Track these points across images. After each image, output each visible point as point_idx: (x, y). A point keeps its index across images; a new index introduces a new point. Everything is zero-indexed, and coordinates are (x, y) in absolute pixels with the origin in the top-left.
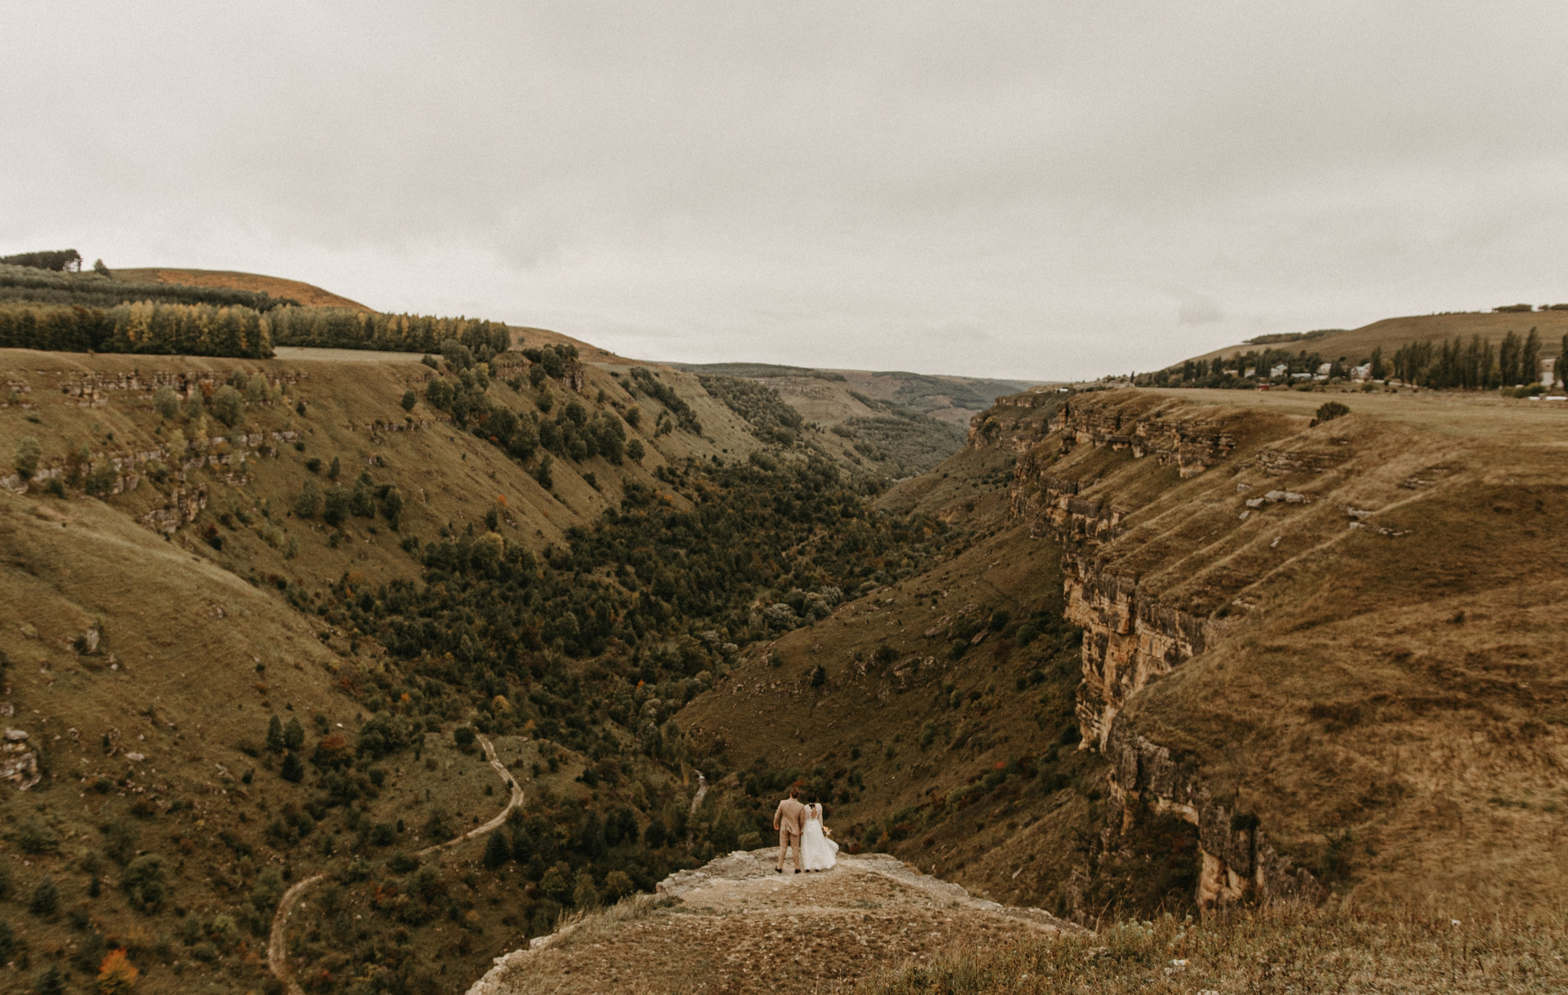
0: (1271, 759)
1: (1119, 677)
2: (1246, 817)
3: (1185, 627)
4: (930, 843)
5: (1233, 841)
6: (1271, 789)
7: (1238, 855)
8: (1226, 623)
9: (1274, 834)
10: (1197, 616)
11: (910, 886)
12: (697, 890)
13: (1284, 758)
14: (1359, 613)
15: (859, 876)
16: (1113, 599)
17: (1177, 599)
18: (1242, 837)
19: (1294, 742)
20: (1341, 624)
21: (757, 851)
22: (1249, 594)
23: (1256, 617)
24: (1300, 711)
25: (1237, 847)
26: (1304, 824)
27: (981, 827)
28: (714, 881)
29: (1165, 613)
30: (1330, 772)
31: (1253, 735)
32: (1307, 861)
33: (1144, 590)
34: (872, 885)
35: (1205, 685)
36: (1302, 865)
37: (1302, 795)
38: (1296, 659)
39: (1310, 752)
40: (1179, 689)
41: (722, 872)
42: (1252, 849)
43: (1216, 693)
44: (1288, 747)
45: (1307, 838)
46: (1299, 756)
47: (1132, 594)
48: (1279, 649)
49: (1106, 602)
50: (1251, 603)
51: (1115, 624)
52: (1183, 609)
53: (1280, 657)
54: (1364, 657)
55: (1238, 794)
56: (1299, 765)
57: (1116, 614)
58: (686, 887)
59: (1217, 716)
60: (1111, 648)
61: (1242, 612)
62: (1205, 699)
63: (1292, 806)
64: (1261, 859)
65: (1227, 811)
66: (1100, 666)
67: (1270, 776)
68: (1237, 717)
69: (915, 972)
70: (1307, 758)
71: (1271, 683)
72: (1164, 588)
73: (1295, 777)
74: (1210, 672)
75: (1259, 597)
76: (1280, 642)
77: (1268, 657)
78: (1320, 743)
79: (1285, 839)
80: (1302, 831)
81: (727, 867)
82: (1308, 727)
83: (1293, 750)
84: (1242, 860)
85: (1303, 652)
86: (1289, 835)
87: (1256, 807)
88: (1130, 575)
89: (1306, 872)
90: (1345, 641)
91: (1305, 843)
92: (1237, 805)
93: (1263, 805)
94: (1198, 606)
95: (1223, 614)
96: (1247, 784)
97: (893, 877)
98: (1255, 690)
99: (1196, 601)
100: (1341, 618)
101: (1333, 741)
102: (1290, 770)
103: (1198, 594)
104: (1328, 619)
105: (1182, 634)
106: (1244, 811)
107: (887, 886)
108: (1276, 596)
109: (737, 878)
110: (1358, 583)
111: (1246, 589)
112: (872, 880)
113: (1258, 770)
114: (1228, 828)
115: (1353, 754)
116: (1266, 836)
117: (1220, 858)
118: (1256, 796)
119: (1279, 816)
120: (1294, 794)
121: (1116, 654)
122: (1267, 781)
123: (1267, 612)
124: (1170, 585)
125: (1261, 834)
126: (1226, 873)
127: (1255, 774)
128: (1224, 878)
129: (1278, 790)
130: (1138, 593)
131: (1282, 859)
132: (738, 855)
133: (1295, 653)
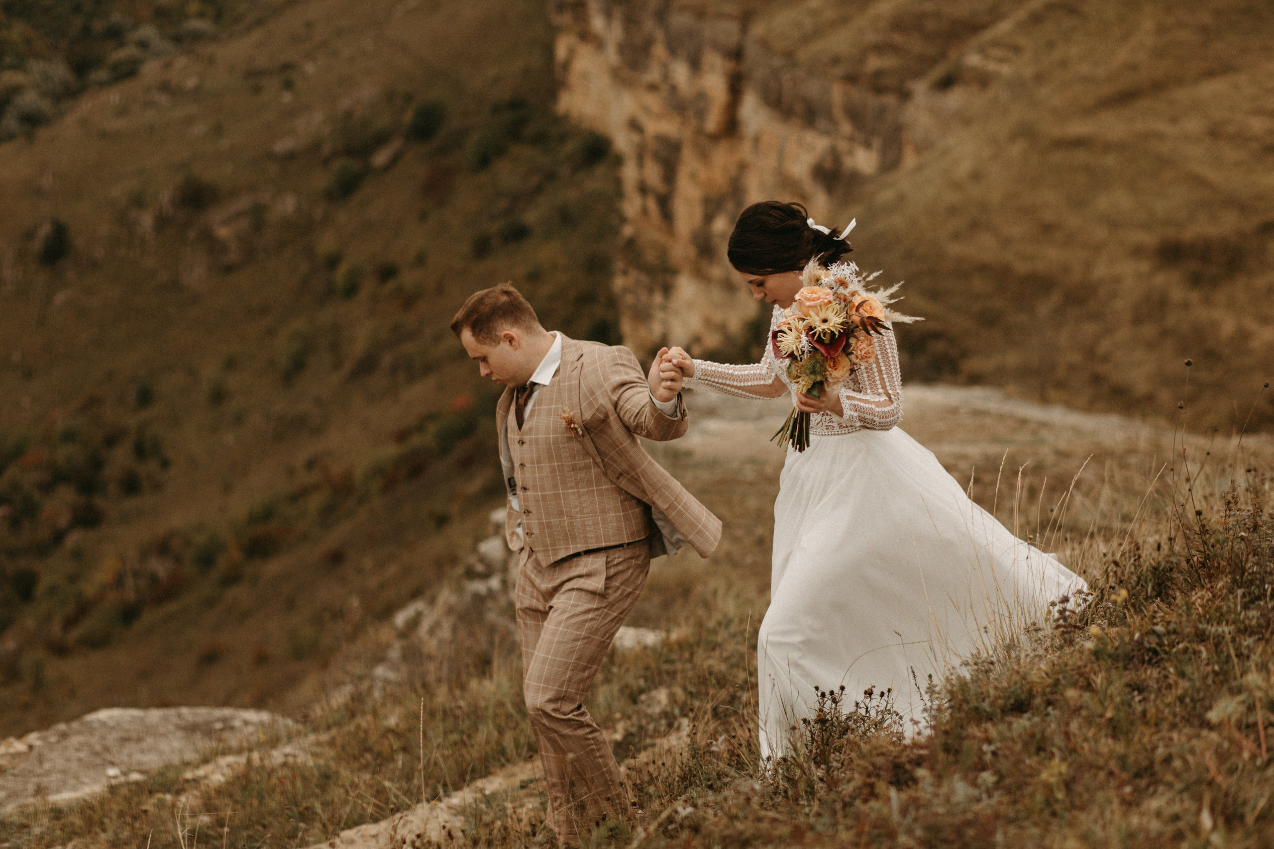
0: (1096, 339)
4: (336, 558)
8: (955, 99)
10: (879, 90)
13: (1123, 334)
14: (1210, 74)
16: (695, 65)
17: (836, 60)
19: (1136, 306)
20: (1181, 95)
22: (996, 43)
23: (1017, 86)
24: (1137, 252)
27: (442, 521)
29: (812, 88)
30: (1211, 356)
31: (1055, 299)
33: (764, 44)
38: (1110, 160)
39: (1169, 322)
43: (975, 226)
44: (1126, 315)
46: (1149, 330)
47: (736, 54)
48: (1078, 143)
49: (680, 72)
50: (1002, 60)
51: (701, 114)
52: (851, 79)
53: (1081, 157)
54: (1231, 154)
56: (1151, 347)
57: (702, 97)
59: (983, 268)
60: (689, 162)
61: (984, 80)
66: (665, 202)
68: (1021, 267)
70: (1165, 333)
71: (1078, 203)
72: (806, 39)
73: (1149, 367)
74: (956, 186)
75: (1017, 49)
76: (1077, 128)
77: (1057, 157)
78: (1186, 306)
82: (1158, 279)
83: (1136, 321)
85: (1120, 147)
88: (728, 17)
90: (1193, 125)
94: (879, 74)
95: (946, 83)
98: (1049, 216)
99: (874, 63)
100: (1180, 82)
101: (1207, 301)
102: (1137, 355)
103: (880, 49)
104: (1158, 87)
105: (846, 128)
108: (1050, 45)
110: (1206, 18)
111: (988, 35)
113: (1075, 358)
115: (1251, 324)
121: (703, 174)
123: (1040, 78)
124: (818, 32)
130: (752, 51)
133: (1108, 147)
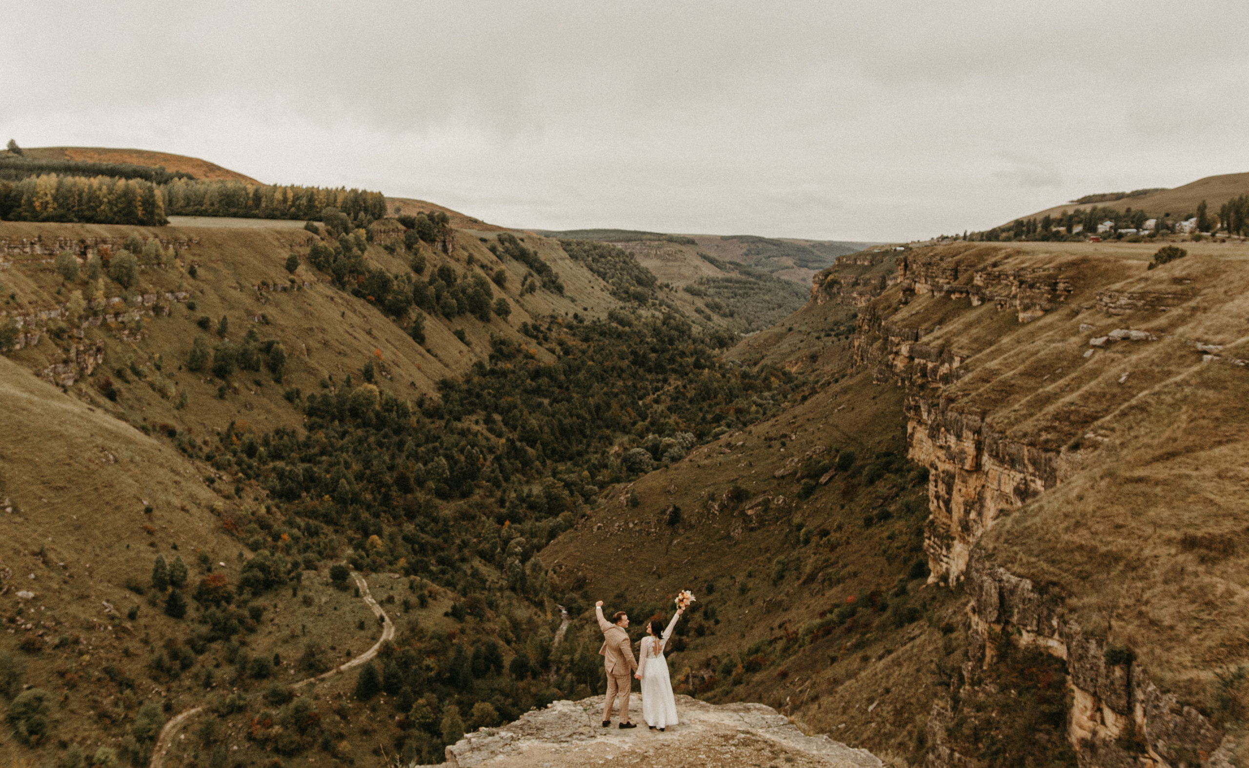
0: (1143, 590)
1: (967, 513)
2: (1121, 652)
3: (1034, 462)
4: (784, 675)
5: (1107, 677)
6: (1146, 621)
7: (1114, 692)
8: (1080, 455)
9: (1155, 670)
10: (1046, 451)
11: (799, 753)
12: (501, 757)
13: (1158, 589)
14: (1220, 443)
15: (726, 738)
16: (959, 437)
17: (1025, 435)
18: (1118, 672)
19: (1167, 573)
20: (1202, 454)
21: (587, 701)
22: (1102, 428)
23: (1111, 449)
24: (1169, 542)
25: (1112, 683)
26: (1187, 659)
27: (834, 660)
28: (524, 744)
29: (1013, 449)
30: (1210, 605)
31: (1121, 566)
32: (1194, 700)
33: (991, 426)
34: (746, 751)
35: (1066, 516)
36: (1189, 704)
37: (1181, 628)
38: (1158, 490)
39: (1185, 584)
40: (1037, 520)
41: (536, 732)
42: (1129, 686)
43: (1078, 524)
44: (1160, 579)
45: (1193, 674)
46: (1173, 588)
47: (978, 432)
48: (1140, 480)
49: (952, 440)
50: (1105, 436)
51: (962, 461)
52: (1032, 444)
53: (1142, 487)
54: (1230, 487)
55: (1110, 627)
56: (1174, 598)
57: (962, 452)
58: (485, 753)
59: (1081, 547)
60: (958, 484)
61: (1095, 446)
62: (1067, 530)
63: (1171, 639)
64: (1140, 695)
65: (1100, 644)
66: (947, 503)
67: (1144, 608)
68: (1102, 548)
70: (1182, 590)
71: (1136, 514)
72: (1012, 424)
73: (1172, 610)
74: (1069, 502)
75: (1113, 430)
76: (1139, 472)
77: (1128, 488)
78: (1196, 574)
79: (1168, 676)
80: (1185, 667)
81: (545, 723)
82: (1181, 558)
83: (1166, 582)
84: (1119, 697)
85: (1165, 483)
86: (1171, 670)
87: (1131, 640)
88: (976, 413)
89: (1194, 712)
90: (1209, 471)
91: (1191, 680)
92: (1111, 639)
93: (1139, 639)
94: (1047, 441)
95: (1075, 447)
96: (1119, 617)
97: (774, 738)
98: (1120, 521)
99: (1044, 436)
100: (1202, 448)
101: (1209, 573)
102: (1165, 603)
103: (1047, 429)
104: (1189, 450)
105: (1031, 469)
106: (1119, 645)
107: (767, 753)
108: (1131, 428)
109: (557, 740)
110: (1218, 414)
111: (1099, 423)
112: (745, 743)
113: (1131, 602)
114: (1102, 663)
115: (1234, 586)
116: (1145, 671)
117: (1094, 695)
118: (1131, 629)
119: (1158, 651)
120: (1172, 628)
121: (964, 490)
122: (1141, 614)
123: (1122, 444)
124: (1017, 421)
125: (1139, 669)
126: (1100, 710)
127: (1127, 606)
128: (1098, 715)
129: (1153, 623)
130: (985, 430)
131: (1166, 697)
132: (561, 706)
133: (1157, 483)
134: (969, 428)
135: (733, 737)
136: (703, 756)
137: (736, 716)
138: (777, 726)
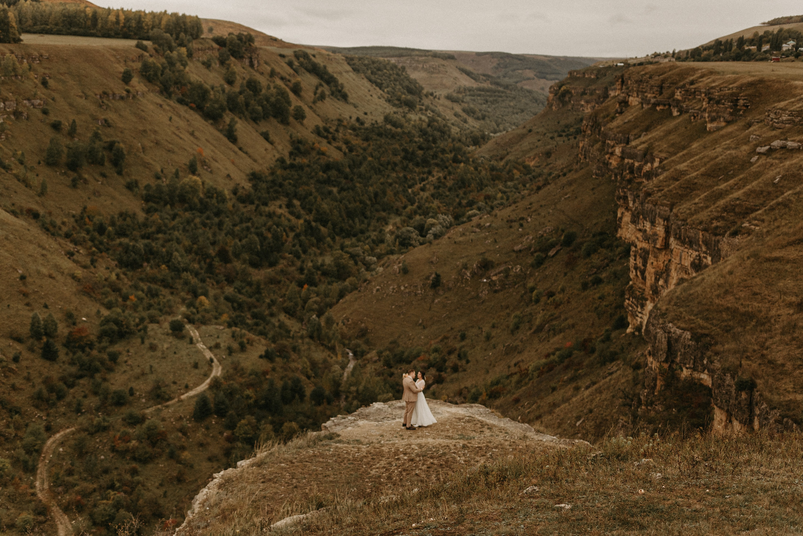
0: (766, 340)
1: (657, 280)
2: (747, 382)
3: (706, 243)
4: (517, 401)
5: (736, 399)
6: (766, 361)
7: (741, 409)
8: (737, 240)
9: (767, 394)
10: (716, 235)
11: (494, 425)
12: (350, 428)
13: (777, 339)
15: (460, 419)
16: (653, 223)
17: (701, 223)
18: (744, 396)
19: (784, 327)
21: (390, 403)
22: (755, 219)
23: (760, 236)
24: (790, 305)
25: (739, 403)
26: (790, 387)
27: (554, 389)
28: (361, 423)
29: (691, 233)
31: (753, 322)
32: (791, 413)
33: (676, 215)
34: (469, 425)
35: (719, 286)
36: (787, 417)
37: (789, 366)
38: (788, 267)
39: (795, 335)
40: (699, 289)
41: (366, 417)
42: (751, 405)
43: (726, 292)
44: (780, 331)
45: (791, 397)
46: (787, 338)
47: (667, 219)
48: (776, 259)
49: (648, 225)
50: (756, 225)
51: (655, 241)
52: (705, 230)
53: (776, 265)
55: (741, 365)
56: (787, 345)
57: (655, 234)
58: (342, 427)
59: (728, 308)
60: (651, 259)
61: (749, 232)
62: (718, 296)
63: (781, 373)
64: (758, 412)
65: (733, 377)
66: (643, 272)
67: (765, 352)
68: (742, 310)
69: (485, 467)
70: (793, 339)
71: (769, 284)
72: (692, 214)
73: (785, 353)
74: (723, 276)
75: (763, 221)
76: (777, 254)
77: (766, 265)
79: (776, 398)
80: (789, 392)
81: (370, 413)
82: (795, 317)
83: (782, 333)
84: (744, 413)
85: (794, 261)
86: (779, 394)
87: (755, 374)
88: (666, 205)
89: (790, 422)
91: (791, 400)
92: (740, 374)
93: (760, 373)
94: (717, 227)
95: (734, 234)
96: (748, 358)
97: (483, 419)
98: (756, 290)
99: (715, 224)
102: (781, 348)
103: (717, 218)
105: (704, 249)
106: (745, 377)
107: (479, 425)
108: (776, 219)
109: (376, 420)
111: (753, 215)
112: (469, 421)
113: (756, 347)
114: (733, 390)
116: (761, 395)
117: (727, 411)
118: (755, 366)
119: (771, 381)
120: (783, 365)
121: (655, 263)
122: (763, 355)
123: (768, 232)
124: (696, 212)
125: (757, 394)
126: (731, 421)
127: (754, 351)
128: (730, 425)
129: (770, 362)
130: (672, 218)
131: (773, 412)
132: (377, 405)
133: (788, 262)
134: (661, 216)
135: (463, 419)
136: (448, 427)
137: (465, 409)
138: (485, 414)
